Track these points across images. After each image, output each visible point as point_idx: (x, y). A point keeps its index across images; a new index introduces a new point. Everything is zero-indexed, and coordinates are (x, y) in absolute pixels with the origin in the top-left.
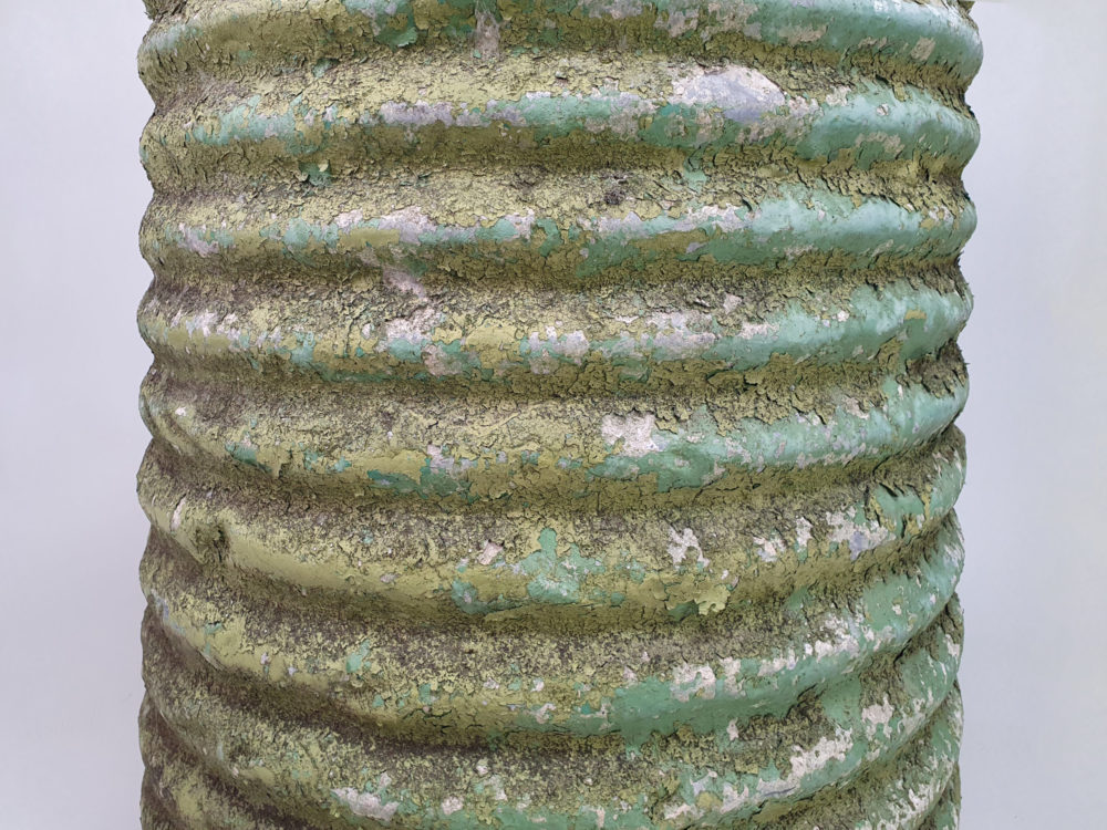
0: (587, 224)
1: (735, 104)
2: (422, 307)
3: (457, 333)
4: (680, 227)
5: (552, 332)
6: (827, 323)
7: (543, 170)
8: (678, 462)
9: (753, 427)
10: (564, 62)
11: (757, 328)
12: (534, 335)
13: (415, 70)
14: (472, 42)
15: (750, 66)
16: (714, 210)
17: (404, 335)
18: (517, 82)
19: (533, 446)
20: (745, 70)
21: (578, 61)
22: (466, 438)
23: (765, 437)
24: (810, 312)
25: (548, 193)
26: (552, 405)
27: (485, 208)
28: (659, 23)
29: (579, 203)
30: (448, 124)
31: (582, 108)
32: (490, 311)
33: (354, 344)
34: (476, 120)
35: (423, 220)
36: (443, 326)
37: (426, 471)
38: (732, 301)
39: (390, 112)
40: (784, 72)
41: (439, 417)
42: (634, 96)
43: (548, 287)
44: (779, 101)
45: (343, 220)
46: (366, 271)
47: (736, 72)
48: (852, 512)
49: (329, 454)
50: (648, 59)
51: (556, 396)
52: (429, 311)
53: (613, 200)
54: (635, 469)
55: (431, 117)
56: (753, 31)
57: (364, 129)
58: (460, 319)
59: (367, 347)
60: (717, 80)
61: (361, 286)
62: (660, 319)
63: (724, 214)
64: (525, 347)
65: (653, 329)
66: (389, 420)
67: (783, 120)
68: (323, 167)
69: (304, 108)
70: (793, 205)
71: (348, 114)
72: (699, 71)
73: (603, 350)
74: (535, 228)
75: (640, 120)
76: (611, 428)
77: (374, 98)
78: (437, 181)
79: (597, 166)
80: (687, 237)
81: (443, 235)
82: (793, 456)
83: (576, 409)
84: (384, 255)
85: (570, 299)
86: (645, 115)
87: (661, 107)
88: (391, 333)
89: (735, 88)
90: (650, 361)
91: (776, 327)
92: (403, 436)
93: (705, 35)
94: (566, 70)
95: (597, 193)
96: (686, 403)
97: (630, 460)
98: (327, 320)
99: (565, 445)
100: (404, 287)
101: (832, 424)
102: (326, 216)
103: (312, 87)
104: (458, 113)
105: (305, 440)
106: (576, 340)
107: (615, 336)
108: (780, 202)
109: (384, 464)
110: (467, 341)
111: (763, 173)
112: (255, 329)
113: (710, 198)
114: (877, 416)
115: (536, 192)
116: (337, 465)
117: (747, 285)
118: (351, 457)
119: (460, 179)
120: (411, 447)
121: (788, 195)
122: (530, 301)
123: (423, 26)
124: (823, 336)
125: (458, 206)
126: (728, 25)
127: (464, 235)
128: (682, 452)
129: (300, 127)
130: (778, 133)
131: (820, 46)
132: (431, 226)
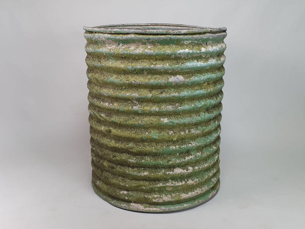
0: (158, 96)
1: (177, 81)
2: (138, 105)
3: (142, 108)
4: (170, 96)
5: (154, 108)
6: (190, 106)
7: (153, 89)
8: (170, 123)
9: (180, 119)
10: (155, 76)
11: (180, 107)
12: (152, 109)
13: (136, 77)
14: (143, 74)
15: (180, 75)
16: (175, 94)
17: (135, 108)
18: (149, 79)
19: (152, 121)
20: (179, 76)
21: (157, 76)
22: (144, 120)
23: (182, 120)
24: (188, 105)
25: (153, 92)
26: (154, 117)
27: (145, 94)
28: (167, 71)
29: (157, 93)
30: (141, 84)
31: (158, 83)
32: (147, 106)
33: (129, 109)
34: (144, 83)
35: (138, 95)
36: (140, 107)
37: (139, 124)
38: (177, 104)
39: (133, 82)
40: (185, 75)
41: (140, 118)
42: (164, 81)
43: (154, 103)
44: (184, 80)
45: (127, 94)
46: (130, 100)
47: (178, 76)
48: (194, 129)
49: (126, 122)
50: (166, 76)
51: (155, 115)
52: (139, 105)
53: (162, 93)
54: (165, 124)
55: (138, 83)
56: (180, 71)
57: (130, 84)
58: (143, 106)
59: (131, 109)
60: (175, 78)
61: (129, 102)
62: (168, 107)
63: (176, 94)
64: (151, 110)
65: (167, 108)
66: (134, 118)
67: (184, 82)
68: (124, 87)
69: (121, 80)
70: (186, 92)
71: (127, 82)
72: (173, 77)
73: (161, 110)
74: (152, 96)
75: (165, 84)
76: (162, 119)
77: (131, 80)
78: (139, 90)
79: (160, 89)
80: (171, 97)
81: (140, 97)
82: (186, 122)
83: (158, 117)
84: (133, 99)
85: (156, 104)
86: (165, 83)
87: (168, 82)
88: (134, 108)
89: (178, 79)
90: (167, 111)
91: (183, 107)
92: (136, 120)
93: (174, 72)
94: (155, 77)
95: (160, 92)
96: (172, 116)
97: (164, 123)
98: (125, 106)
99: (156, 121)
100: (135, 102)
101: (191, 118)
102: (125, 94)
103: (122, 77)
104: (142, 83)
105: (123, 120)
106: (157, 109)
107: (162, 109)
108: (184, 92)
109: (133, 123)
110: (143, 109)
111: (182, 88)
112: (115, 106)
113: (174, 92)
114: (199, 117)
115: (152, 92)
116: (127, 123)
117: (179, 102)
118: (129, 122)
119: (142, 90)
120: (137, 121)
121: (185, 91)
122: (151, 104)
123: (137, 71)
124: (190, 108)
125: (142, 93)
126: (177, 71)
127: (143, 97)
128: (171, 122)
129: (121, 82)
130: (184, 84)
131: (190, 71)
132: (139, 96)
